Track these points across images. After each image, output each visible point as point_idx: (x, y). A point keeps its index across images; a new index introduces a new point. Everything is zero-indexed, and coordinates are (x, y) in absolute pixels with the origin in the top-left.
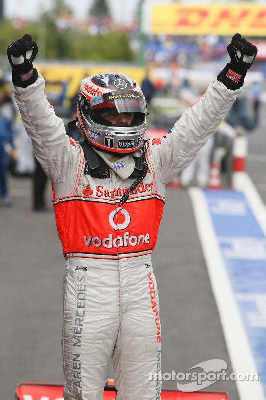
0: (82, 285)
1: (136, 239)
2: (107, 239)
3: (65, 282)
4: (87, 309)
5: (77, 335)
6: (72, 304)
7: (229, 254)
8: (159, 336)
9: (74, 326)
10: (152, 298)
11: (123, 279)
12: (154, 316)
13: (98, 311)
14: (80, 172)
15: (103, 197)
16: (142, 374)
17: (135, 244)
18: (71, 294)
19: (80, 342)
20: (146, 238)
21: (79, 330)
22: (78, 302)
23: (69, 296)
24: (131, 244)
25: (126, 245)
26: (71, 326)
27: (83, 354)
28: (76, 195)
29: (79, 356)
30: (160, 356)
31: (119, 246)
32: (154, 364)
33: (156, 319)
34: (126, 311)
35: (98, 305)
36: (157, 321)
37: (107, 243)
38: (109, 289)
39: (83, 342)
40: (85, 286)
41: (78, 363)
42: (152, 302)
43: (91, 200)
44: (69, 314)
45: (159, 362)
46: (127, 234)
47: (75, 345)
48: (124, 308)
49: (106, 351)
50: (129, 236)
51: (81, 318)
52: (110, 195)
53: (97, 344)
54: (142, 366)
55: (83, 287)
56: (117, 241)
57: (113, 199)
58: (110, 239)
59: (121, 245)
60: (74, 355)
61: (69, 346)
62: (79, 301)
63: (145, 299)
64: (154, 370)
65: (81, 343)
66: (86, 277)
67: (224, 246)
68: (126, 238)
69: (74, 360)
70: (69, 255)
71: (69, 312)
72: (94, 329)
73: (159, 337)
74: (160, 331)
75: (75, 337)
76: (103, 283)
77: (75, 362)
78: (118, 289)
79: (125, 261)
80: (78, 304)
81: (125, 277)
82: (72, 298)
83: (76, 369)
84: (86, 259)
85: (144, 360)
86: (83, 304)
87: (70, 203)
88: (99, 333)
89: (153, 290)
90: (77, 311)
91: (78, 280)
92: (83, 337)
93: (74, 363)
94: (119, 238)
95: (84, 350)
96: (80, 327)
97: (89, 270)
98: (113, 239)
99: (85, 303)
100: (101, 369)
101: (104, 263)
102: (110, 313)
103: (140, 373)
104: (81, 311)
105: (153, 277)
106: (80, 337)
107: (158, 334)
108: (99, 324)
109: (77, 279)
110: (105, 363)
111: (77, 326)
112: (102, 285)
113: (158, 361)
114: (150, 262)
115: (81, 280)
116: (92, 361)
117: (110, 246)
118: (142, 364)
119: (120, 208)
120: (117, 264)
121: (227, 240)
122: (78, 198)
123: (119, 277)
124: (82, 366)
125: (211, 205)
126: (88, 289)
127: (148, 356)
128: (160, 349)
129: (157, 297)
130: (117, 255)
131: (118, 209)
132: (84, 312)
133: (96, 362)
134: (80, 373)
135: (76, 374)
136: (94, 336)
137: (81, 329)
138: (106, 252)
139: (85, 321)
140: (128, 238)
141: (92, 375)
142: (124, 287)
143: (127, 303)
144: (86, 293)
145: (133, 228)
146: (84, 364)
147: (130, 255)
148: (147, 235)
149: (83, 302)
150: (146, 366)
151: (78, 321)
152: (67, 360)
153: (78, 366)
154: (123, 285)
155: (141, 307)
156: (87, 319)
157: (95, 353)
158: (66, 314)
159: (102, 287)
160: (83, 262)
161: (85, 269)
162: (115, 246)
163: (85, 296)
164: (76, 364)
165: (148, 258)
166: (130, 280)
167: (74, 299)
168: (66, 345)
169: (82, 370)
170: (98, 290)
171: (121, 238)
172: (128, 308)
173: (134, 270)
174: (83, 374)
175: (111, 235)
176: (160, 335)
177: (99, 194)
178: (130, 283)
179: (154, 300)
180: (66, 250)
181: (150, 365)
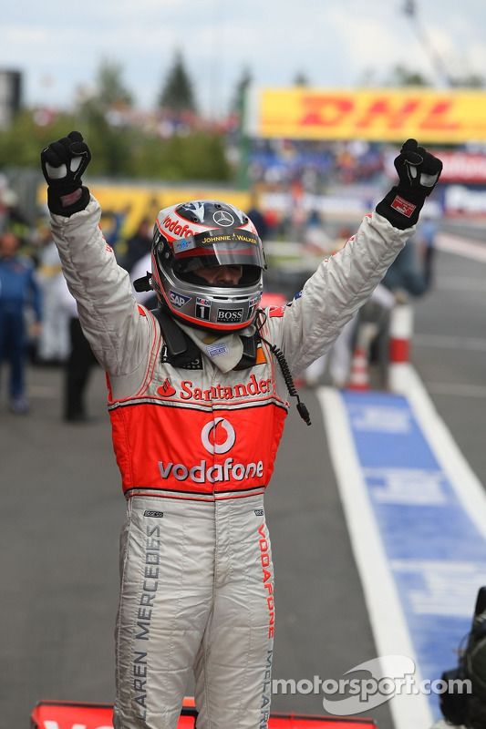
0: (153, 540)
1: (243, 470)
2: (198, 468)
3: (125, 534)
4: (161, 580)
6: (136, 570)
7: (381, 495)
9: (139, 607)
10: (264, 565)
11: (220, 533)
12: (266, 594)
13: (179, 583)
14: (154, 357)
15: (192, 400)
16: (239, 687)
17: (241, 477)
18: (136, 554)
19: (147, 632)
20: (258, 468)
21: (147, 613)
22: (146, 568)
23: (133, 557)
24: (235, 476)
25: (227, 478)
26: (133, 605)
27: (152, 652)
28: (145, 395)
29: (144, 655)
30: (271, 659)
31: (216, 479)
32: (260, 673)
33: (269, 600)
34: (224, 584)
35: (180, 574)
36: (271, 602)
37: (197, 473)
38: (198, 549)
39: (153, 632)
40: (158, 542)
41: (142, 666)
42: (264, 571)
43: (171, 404)
44: (131, 586)
45: (268, 669)
46: (230, 460)
47: (139, 637)
48: (220, 580)
49: (188, 648)
50: (233, 463)
51: (152, 594)
52: (204, 396)
53: (175, 635)
54: (240, 674)
55: (156, 543)
56: (213, 472)
57: (209, 403)
58: (202, 468)
59: (219, 478)
60: (136, 653)
61: (128, 638)
62: (149, 566)
63: (254, 566)
64: (260, 681)
65: (150, 634)
66: (161, 527)
67: (374, 483)
68: (227, 467)
69: (135, 662)
70: (133, 492)
71: (131, 583)
72: (171, 612)
73: (271, 629)
74: (274, 619)
75: (139, 624)
76: (188, 539)
77: (137, 665)
78: (212, 548)
79: (224, 505)
80: (146, 571)
81: (224, 530)
82: (136, 561)
83: (139, 675)
84: (162, 499)
85: (244, 665)
86: (154, 571)
87: (137, 407)
88: (178, 618)
89: (266, 553)
90: (145, 583)
91: (148, 531)
92: (154, 623)
93: (135, 667)
94: (216, 466)
95: (152, 645)
96: (148, 608)
97: (167, 517)
98: (206, 468)
99: (157, 569)
100: (179, 678)
101: (191, 506)
102: (198, 587)
103: (237, 685)
104: (151, 581)
105: (266, 530)
106: (148, 624)
107: (271, 623)
108: (180, 604)
109: (145, 530)
110: (186, 667)
111: (143, 607)
112: (186, 542)
113: (267, 667)
114: (261, 507)
115: (152, 533)
116: (165, 663)
117: (202, 480)
118: (241, 670)
119: (220, 419)
120: (213, 508)
121: (379, 473)
122: (149, 401)
123: (215, 529)
124: (149, 671)
125: (352, 416)
126: (163, 546)
127: (253, 658)
128: (271, 648)
129: (271, 563)
130: (211, 494)
131: (217, 420)
132: (156, 584)
133: (171, 666)
134: (145, 682)
135: (138, 684)
136: (170, 623)
137: (150, 611)
138: (194, 488)
139: (157, 599)
140: (230, 466)
141: (163, 686)
142: (221, 546)
143: (225, 572)
144: (161, 554)
145: (239, 451)
146: (152, 669)
147: (233, 494)
148: (260, 463)
149: (154, 567)
150: (247, 674)
151: (146, 599)
152: (123, 661)
153: (142, 671)
154: (220, 543)
155: (247, 578)
156: (160, 596)
157: (171, 650)
158: (125, 587)
159: (186, 544)
160: (157, 504)
161: (159, 514)
162: (209, 479)
163: (158, 559)
164: (139, 667)
165: (258, 501)
166: (231, 534)
167: (140, 563)
168: (123, 637)
169: (148, 678)
170: (179, 549)
171: (219, 467)
172: (227, 580)
173: (238, 519)
174: (150, 684)
175: (203, 462)
176: (273, 626)
177: (186, 395)
178: (231, 539)
179: (267, 569)
180: (127, 483)
181: (252, 673)
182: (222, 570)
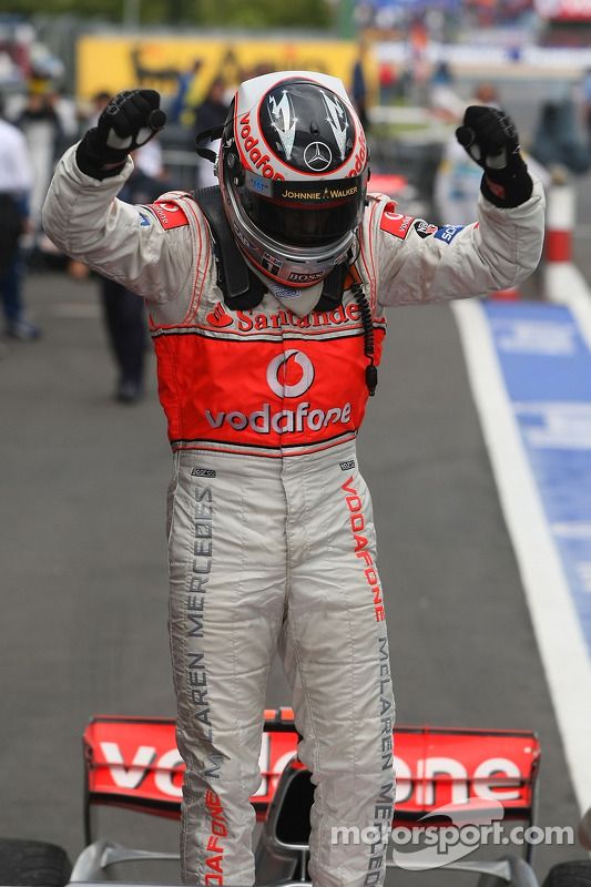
0: (204, 506)
1: (322, 417)
2: (260, 413)
3: (171, 500)
4: (216, 558)
5: (194, 612)
6: (184, 546)
8: (379, 605)
9: (188, 594)
10: (355, 530)
11: (292, 497)
12: (362, 565)
13: (239, 562)
14: (202, 276)
15: (254, 331)
16: (349, 690)
17: (318, 427)
18: (183, 526)
19: (201, 626)
20: (343, 414)
21: (198, 602)
22: (196, 543)
23: (179, 530)
24: (311, 426)
25: (299, 428)
26: (181, 593)
27: (209, 652)
28: (193, 323)
29: (201, 657)
30: (386, 649)
31: (285, 429)
32: (374, 667)
33: (367, 572)
34: (301, 562)
35: (239, 550)
36: (371, 575)
37: (258, 421)
38: (262, 518)
39: (208, 627)
40: (210, 508)
41: (200, 672)
42: (356, 537)
43: (226, 336)
44: (178, 568)
45: (383, 663)
46: (305, 405)
47: (191, 634)
48: (295, 558)
49: (259, 643)
50: (308, 409)
51: (203, 576)
52: (270, 323)
53: (238, 628)
54: (349, 671)
55: (207, 511)
56: (281, 419)
57: (277, 331)
58: (264, 414)
59: (289, 427)
60: (190, 655)
61: (180, 636)
62: (200, 541)
63: (341, 532)
64: (374, 680)
65: (204, 629)
66: (213, 489)
68: (300, 414)
69: (192, 666)
70: (181, 444)
71: (177, 564)
72: (231, 599)
73: (378, 610)
74: (381, 596)
75: (191, 617)
76: (249, 505)
77: (194, 671)
78: (281, 517)
79: (297, 462)
80: (196, 546)
81: (296, 492)
82: (185, 534)
83: (197, 684)
84: (213, 453)
85: (350, 660)
86: (206, 548)
87: (184, 337)
88: (241, 606)
89: (358, 513)
90: (195, 563)
91: (197, 494)
92: (208, 615)
93: (190, 673)
94: (285, 412)
95: (209, 643)
96: (201, 595)
97: (221, 477)
98: (271, 415)
99: (210, 544)
100: (252, 683)
101: (252, 463)
102: (265, 565)
103: (344, 687)
104: (202, 561)
105: (361, 486)
106: (201, 616)
107: (377, 601)
108: (241, 588)
109: (194, 494)
110: (260, 668)
111: (193, 594)
112: (246, 509)
113: (382, 659)
114: (353, 457)
115: (202, 497)
116: (229, 666)
117: (266, 429)
118: (348, 667)
119: (293, 351)
120: (279, 466)
122: (198, 331)
123: (284, 492)
124: (209, 677)
126: (218, 515)
127: (358, 651)
128: (384, 635)
129: (370, 526)
130: (278, 448)
131: (288, 353)
132: (209, 564)
133: (239, 669)
134: (206, 693)
135: (197, 696)
136: (230, 614)
137: (203, 599)
138: (253, 440)
139: (210, 582)
140: (305, 413)
141: (231, 696)
142: (294, 513)
143: (302, 547)
144: (213, 524)
145: (318, 394)
146: (212, 674)
147: (307, 448)
148: (348, 405)
149: (206, 543)
150: (355, 672)
151: (196, 583)
152: (178, 666)
153: (200, 678)
154: (293, 510)
155: (331, 549)
156: (214, 578)
157: (237, 648)
158: (172, 569)
159: (245, 511)
160: (209, 460)
161: (211, 473)
162: (276, 429)
163: (210, 531)
164: (196, 674)
165: (349, 449)
166: (307, 498)
167: (189, 537)
168: (176, 635)
169: (209, 686)
170: (238, 519)
171: (290, 414)
172: (305, 555)
173: (311, 478)
174: (213, 695)
175: (266, 406)
176: (382, 604)
177: (245, 325)
178: (307, 504)
179: (363, 535)
180: (174, 432)
181: (364, 668)
182: (298, 544)
